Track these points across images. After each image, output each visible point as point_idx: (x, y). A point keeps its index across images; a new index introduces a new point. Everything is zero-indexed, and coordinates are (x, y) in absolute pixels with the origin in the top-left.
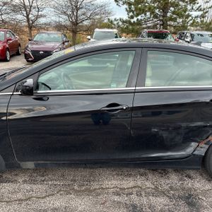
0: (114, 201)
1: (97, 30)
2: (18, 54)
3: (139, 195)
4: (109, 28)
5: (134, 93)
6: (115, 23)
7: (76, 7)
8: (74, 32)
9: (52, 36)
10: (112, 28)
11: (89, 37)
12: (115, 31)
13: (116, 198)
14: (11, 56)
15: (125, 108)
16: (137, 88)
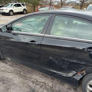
0: (29, 85)
3: (41, 87)
5: (43, 37)
13: (31, 84)
15: (37, 44)
16: (45, 35)
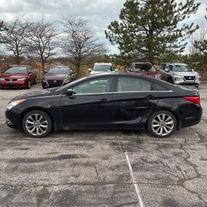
1: (96, 64)
2: (35, 83)
4: (105, 62)
6: (111, 57)
7: (80, 46)
8: (78, 65)
9: (62, 69)
10: (108, 62)
11: (90, 69)
12: (110, 64)
14: (31, 85)
